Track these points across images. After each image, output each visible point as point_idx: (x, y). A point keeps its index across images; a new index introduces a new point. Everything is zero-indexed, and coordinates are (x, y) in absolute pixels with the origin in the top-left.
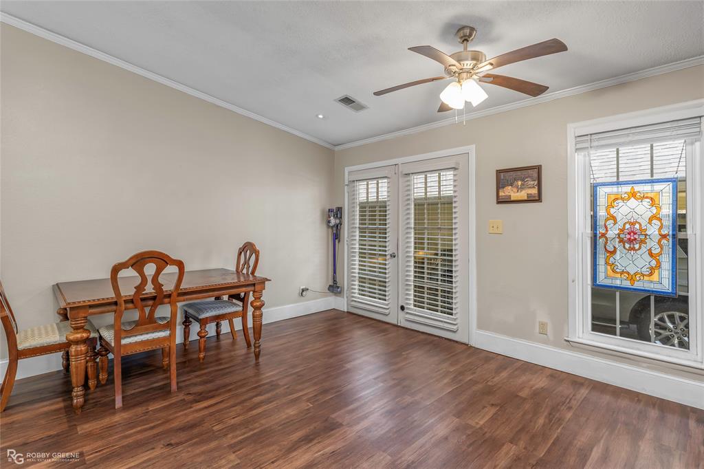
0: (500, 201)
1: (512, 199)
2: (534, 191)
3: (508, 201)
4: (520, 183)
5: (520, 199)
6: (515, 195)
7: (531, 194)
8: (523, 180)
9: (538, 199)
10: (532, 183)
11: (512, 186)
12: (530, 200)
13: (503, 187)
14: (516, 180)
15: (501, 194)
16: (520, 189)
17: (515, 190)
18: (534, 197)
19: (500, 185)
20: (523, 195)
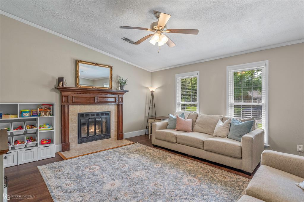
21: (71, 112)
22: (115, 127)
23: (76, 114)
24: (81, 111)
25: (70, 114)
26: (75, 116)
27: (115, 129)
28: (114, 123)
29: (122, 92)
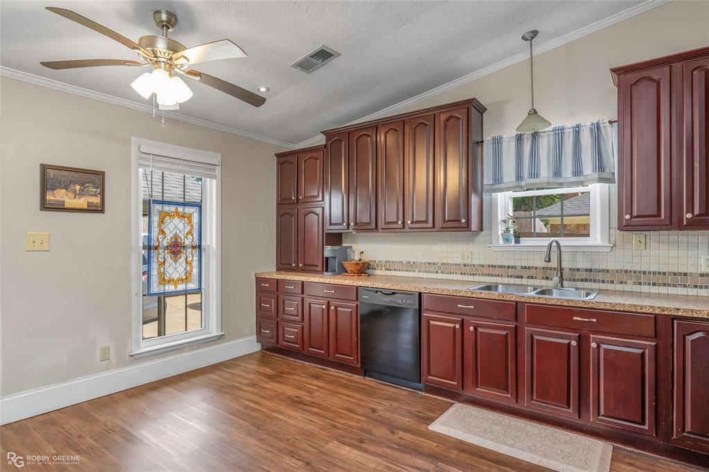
0: (45, 206)
1: (66, 206)
2: (97, 200)
3: (60, 208)
4: (78, 187)
5: (77, 207)
6: (70, 202)
7: (92, 203)
8: (82, 184)
9: (99, 209)
10: (94, 190)
11: (66, 189)
12: (91, 209)
13: (53, 189)
14: (73, 182)
15: (49, 197)
16: (76, 195)
17: (72, 195)
18: (96, 207)
19: (46, 185)
20: (82, 202)
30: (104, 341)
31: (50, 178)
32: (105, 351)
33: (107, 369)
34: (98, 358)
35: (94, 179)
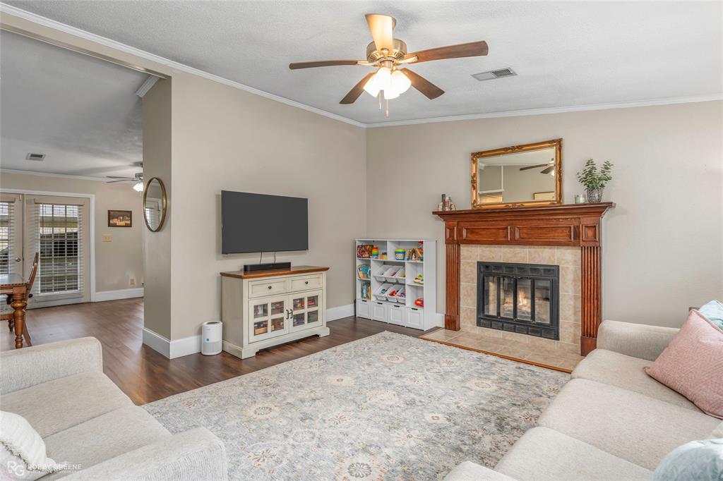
0: (110, 225)
1: (118, 225)
2: (129, 222)
3: (115, 225)
4: (122, 218)
5: (121, 225)
6: (119, 223)
7: (127, 223)
8: (123, 216)
9: (130, 226)
10: (128, 218)
11: (117, 219)
12: (126, 226)
13: (113, 219)
14: (120, 216)
15: (111, 222)
16: (121, 221)
17: (119, 221)
19: (110, 218)
20: (123, 223)
21: (464, 258)
22: (575, 314)
23: (474, 263)
24: (484, 258)
25: (462, 261)
26: (471, 266)
27: (576, 320)
28: (572, 302)
29: (597, 209)
30: (132, 276)
31: (111, 215)
32: (132, 280)
33: (133, 288)
34: (130, 283)
35: (128, 214)
